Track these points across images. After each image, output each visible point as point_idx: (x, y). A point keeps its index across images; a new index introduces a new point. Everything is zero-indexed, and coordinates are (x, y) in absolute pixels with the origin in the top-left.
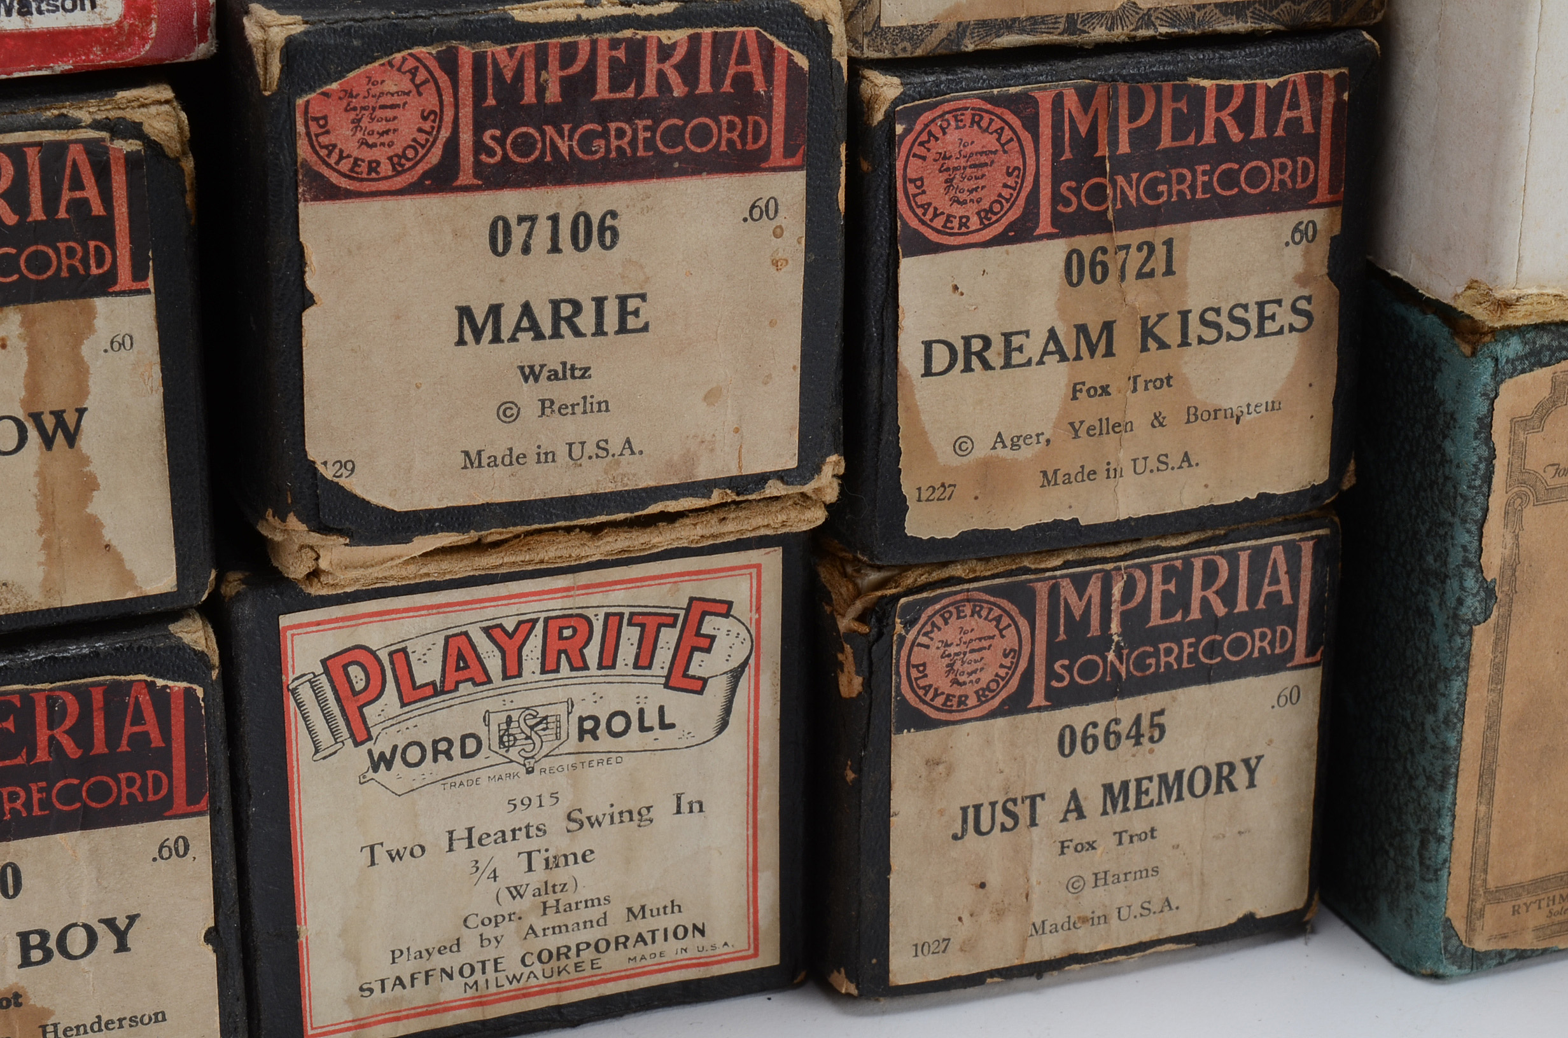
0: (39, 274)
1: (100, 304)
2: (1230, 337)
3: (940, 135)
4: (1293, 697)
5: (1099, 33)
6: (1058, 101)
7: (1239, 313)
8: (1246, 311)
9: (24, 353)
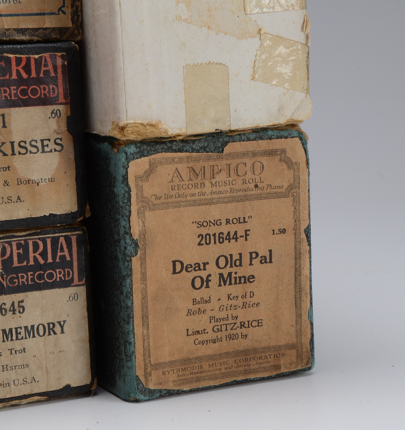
2: (31, 152)
4: (75, 297)
8: (36, 142)
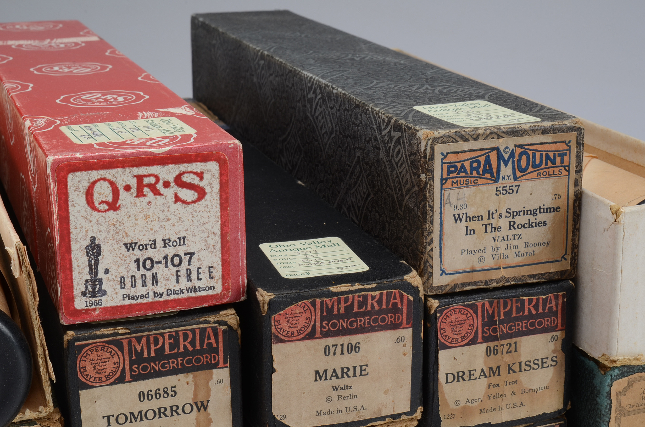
0: (198, 364)
1: (214, 371)
2: (533, 369)
3: (450, 316)
5: (494, 285)
6: (483, 305)
7: (536, 362)
8: (538, 361)
9: (193, 385)
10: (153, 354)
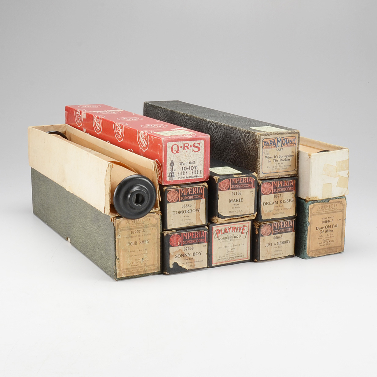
0: (197, 198)
1: (201, 200)
3: (264, 185)
5: (276, 177)
6: (273, 182)
9: (196, 204)
10: (186, 194)
